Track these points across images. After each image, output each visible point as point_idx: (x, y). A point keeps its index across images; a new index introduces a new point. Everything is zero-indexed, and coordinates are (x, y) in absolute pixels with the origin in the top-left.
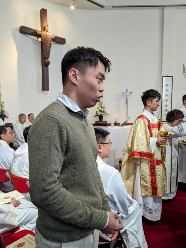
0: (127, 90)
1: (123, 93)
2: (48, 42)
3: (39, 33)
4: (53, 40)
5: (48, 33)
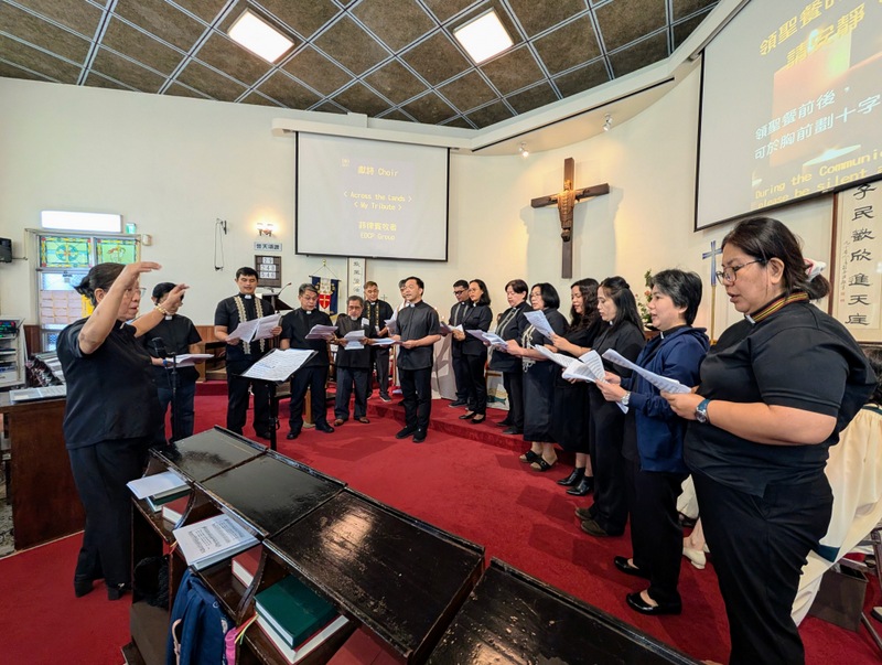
1: (705, 255)
2: (567, 205)
3: (553, 198)
4: (578, 198)
5: (566, 191)
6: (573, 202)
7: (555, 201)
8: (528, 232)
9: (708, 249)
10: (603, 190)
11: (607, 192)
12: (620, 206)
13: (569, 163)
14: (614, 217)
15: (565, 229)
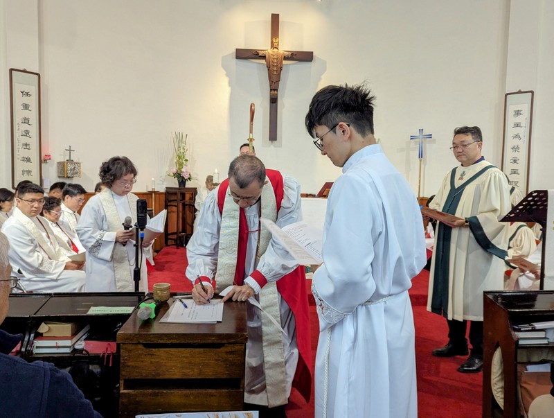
0: (421, 131)
1: (412, 138)
2: (275, 65)
3: (261, 53)
4: (286, 58)
5: (275, 50)
6: (281, 63)
7: (264, 57)
8: (230, 84)
9: (417, 133)
10: (307, 57)
11: (311, 61)
12: (322, 77)
13: (275, 19)
15: (274, 90)
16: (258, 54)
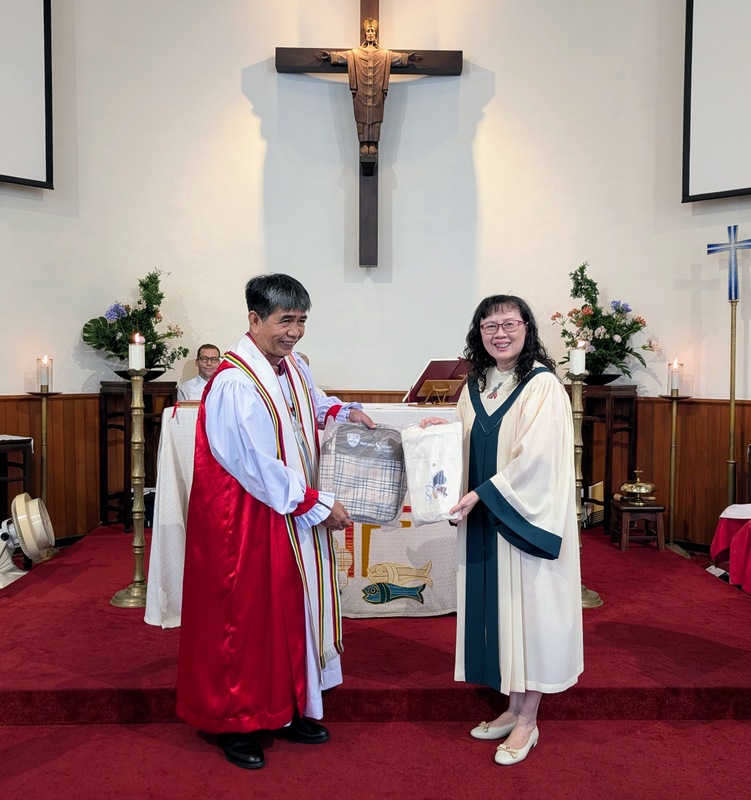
0: (733, 230)
1: (712, 249)
2: (370, 83)
3: (336, 56)
5: (370, 48)
11: (458, 73)
12: (485, 110)
14: (472, 134)
15: (369, 143)
16: (328, 59)
